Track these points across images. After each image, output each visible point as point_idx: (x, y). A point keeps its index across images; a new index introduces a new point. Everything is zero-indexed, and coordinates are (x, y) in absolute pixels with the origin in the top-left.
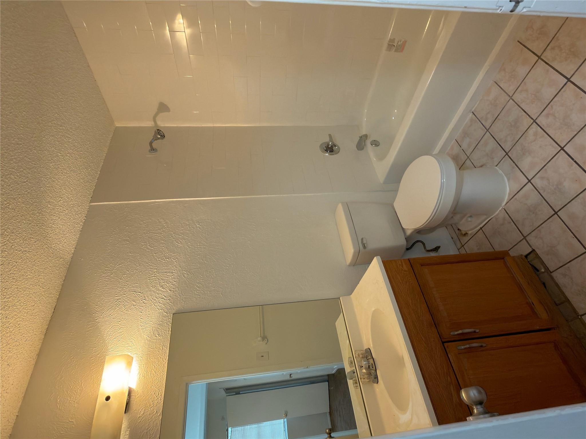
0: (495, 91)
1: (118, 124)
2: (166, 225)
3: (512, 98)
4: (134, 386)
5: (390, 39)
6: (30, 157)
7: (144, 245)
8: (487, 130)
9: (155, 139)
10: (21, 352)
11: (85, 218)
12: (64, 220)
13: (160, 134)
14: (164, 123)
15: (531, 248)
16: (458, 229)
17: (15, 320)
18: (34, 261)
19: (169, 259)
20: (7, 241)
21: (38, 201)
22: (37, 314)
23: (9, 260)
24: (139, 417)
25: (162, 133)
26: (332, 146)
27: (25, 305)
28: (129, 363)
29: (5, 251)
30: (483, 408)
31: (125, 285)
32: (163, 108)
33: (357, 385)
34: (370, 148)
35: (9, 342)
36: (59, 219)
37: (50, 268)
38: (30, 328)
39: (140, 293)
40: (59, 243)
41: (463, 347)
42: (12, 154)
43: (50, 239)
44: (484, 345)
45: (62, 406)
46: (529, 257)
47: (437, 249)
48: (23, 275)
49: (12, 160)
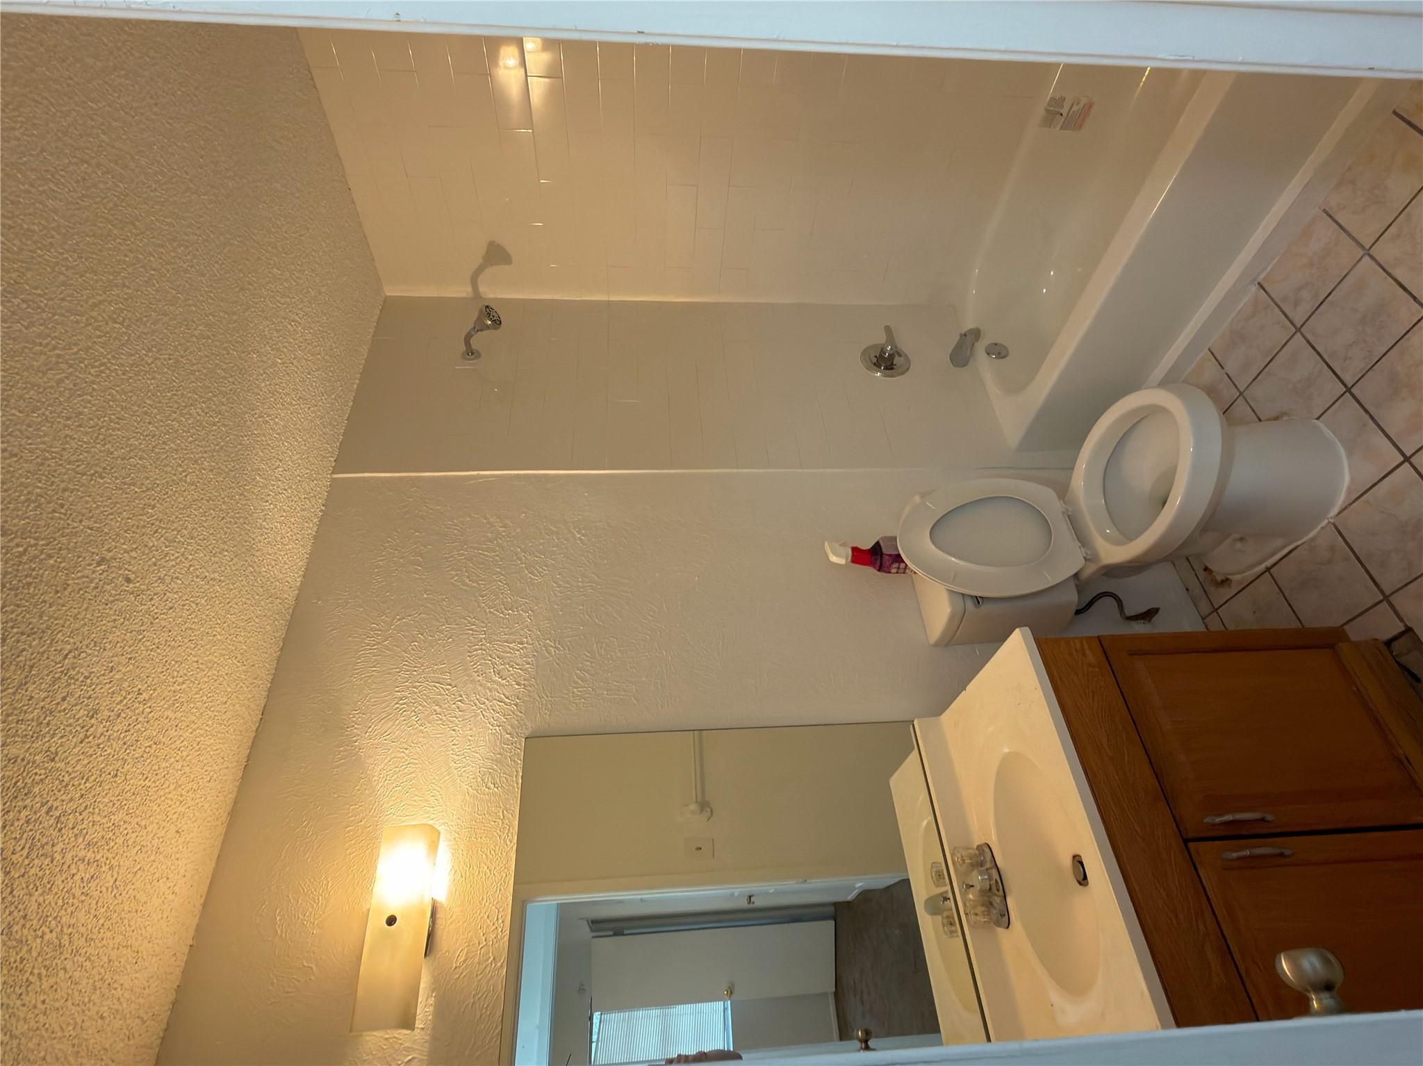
0: (1324, 233)
1: (391, 291)
2: (504, 531)
3: (1371, 252)
4: (442, 897)
5: (1052, 99)
6: (225, 366)
7: (457, 575)
8: (1298, 330)
9: (480, 327)
10: (200, 805)
11: (323, 508)
12: (284, 511)
13: (490, 317)
14: (496, 290)
15: (1401, 625)
16: (1206, 569)
17: (191, 733)
18: (229, 603)
19: (513, 611)
20: (183, 555)
21: (237, 467)
22: (230, 722)
23: (184, 598)
24: (456, 967)
25: (496, 315)
26: (893, 354)
27: (210, 700)
28: (433, 846)
29: (177, 578)
30: (1334, 998)
31: (415, 667)
32: (496, 255)
33: (953, 928)
34: (983, 363)
35: (180, 783)
36: (276, 509)
37: (257, 620)
38: (218, 752)
39: (450, 687)
40: (273, 563)
41: (1235, 855)
42: (194, 361)
43: (258, 554)
44: (1288, 852)
45: (286, 931)
46: (1395, 644)
47: (1149, 615)
48: (208, 633)
49: (192, 373)
